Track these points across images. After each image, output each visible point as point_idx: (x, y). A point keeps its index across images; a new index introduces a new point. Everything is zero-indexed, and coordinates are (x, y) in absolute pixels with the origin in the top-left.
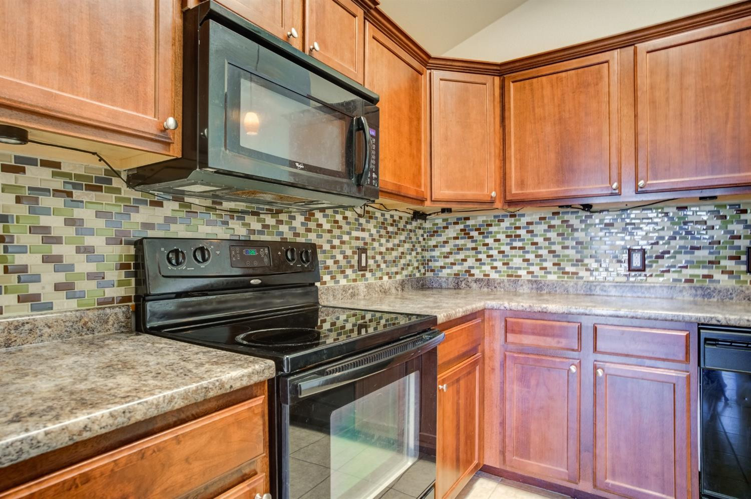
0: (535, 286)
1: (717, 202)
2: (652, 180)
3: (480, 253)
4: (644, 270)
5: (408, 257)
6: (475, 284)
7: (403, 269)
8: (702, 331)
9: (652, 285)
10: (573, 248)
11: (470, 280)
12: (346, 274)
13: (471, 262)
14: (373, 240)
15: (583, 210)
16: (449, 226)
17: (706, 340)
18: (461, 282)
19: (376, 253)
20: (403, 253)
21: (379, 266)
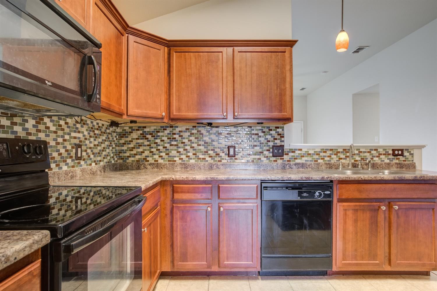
0: (183, 166)
1: (262, 125)
2: (240, 113)
3: (152, 148)
4: (235, 157)
5: (108, 150)
6: (149, 166)
7: (104, 158)
8: (262, 184)
9: (238, 163)
10: (203, 145)
11: (146, 164)
12: (67, 162)
13: (147, 153)
14: (86, 139)
15: (208, 125)
16: (133, 131)
17: (264, 187)
18: (141, 165)
19: (87, 148)
20: (104, 148)
21: (89, 156)
